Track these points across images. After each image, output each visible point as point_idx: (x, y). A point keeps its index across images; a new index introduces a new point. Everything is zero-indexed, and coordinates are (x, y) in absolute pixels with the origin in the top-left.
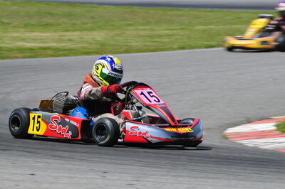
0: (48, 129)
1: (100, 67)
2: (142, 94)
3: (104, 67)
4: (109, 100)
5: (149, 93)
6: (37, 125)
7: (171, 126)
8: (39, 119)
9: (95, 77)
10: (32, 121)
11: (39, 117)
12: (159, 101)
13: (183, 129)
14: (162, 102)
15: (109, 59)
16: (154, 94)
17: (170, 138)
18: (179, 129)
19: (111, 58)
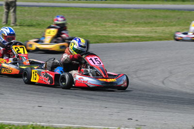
0: (39, 79)
1: (73, 44)
2: (91, 59)
3: (74, 44)
4: (78, 63)
5: (95, 59)
6: (35, 77)
7: (103, 78)
8: (36, 73)
9: (70, 50)
10: (33, 74)
11: (36, 72)
12: (100, 64)
13: (110, 80)
14: (102, 64)
15: (78, 40)
16: (99, 60)
17: (101, 84)
18: (108, 80)
19: (79, 39)
